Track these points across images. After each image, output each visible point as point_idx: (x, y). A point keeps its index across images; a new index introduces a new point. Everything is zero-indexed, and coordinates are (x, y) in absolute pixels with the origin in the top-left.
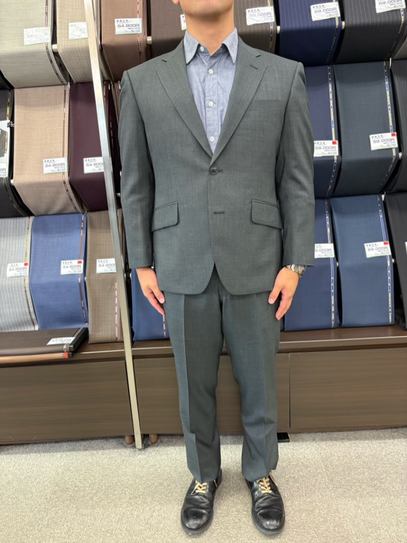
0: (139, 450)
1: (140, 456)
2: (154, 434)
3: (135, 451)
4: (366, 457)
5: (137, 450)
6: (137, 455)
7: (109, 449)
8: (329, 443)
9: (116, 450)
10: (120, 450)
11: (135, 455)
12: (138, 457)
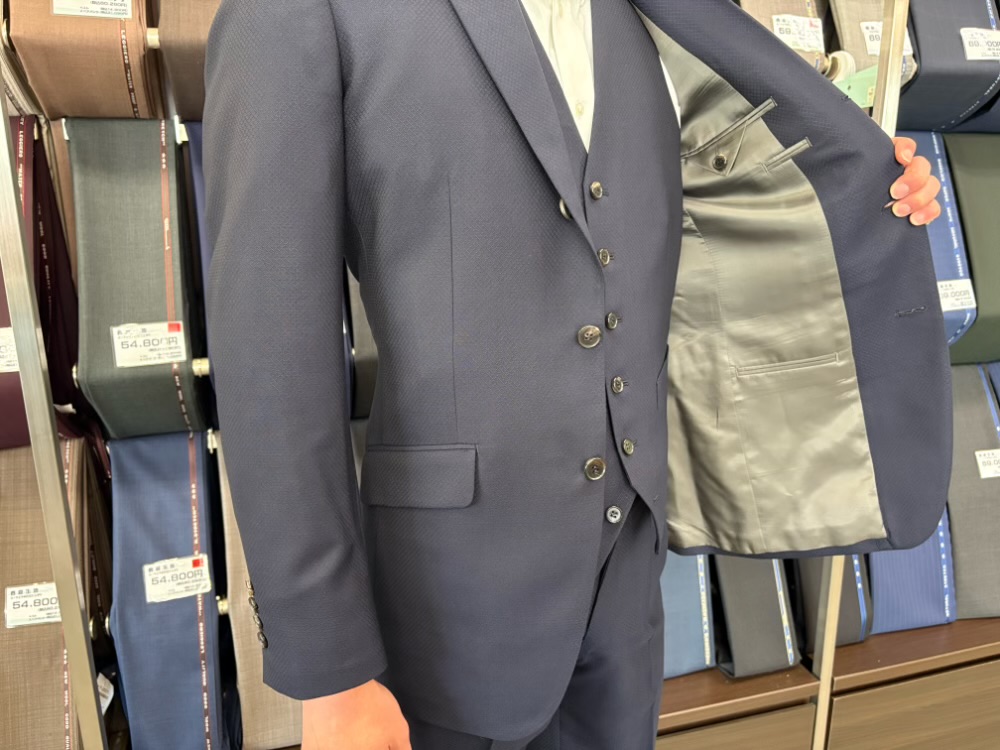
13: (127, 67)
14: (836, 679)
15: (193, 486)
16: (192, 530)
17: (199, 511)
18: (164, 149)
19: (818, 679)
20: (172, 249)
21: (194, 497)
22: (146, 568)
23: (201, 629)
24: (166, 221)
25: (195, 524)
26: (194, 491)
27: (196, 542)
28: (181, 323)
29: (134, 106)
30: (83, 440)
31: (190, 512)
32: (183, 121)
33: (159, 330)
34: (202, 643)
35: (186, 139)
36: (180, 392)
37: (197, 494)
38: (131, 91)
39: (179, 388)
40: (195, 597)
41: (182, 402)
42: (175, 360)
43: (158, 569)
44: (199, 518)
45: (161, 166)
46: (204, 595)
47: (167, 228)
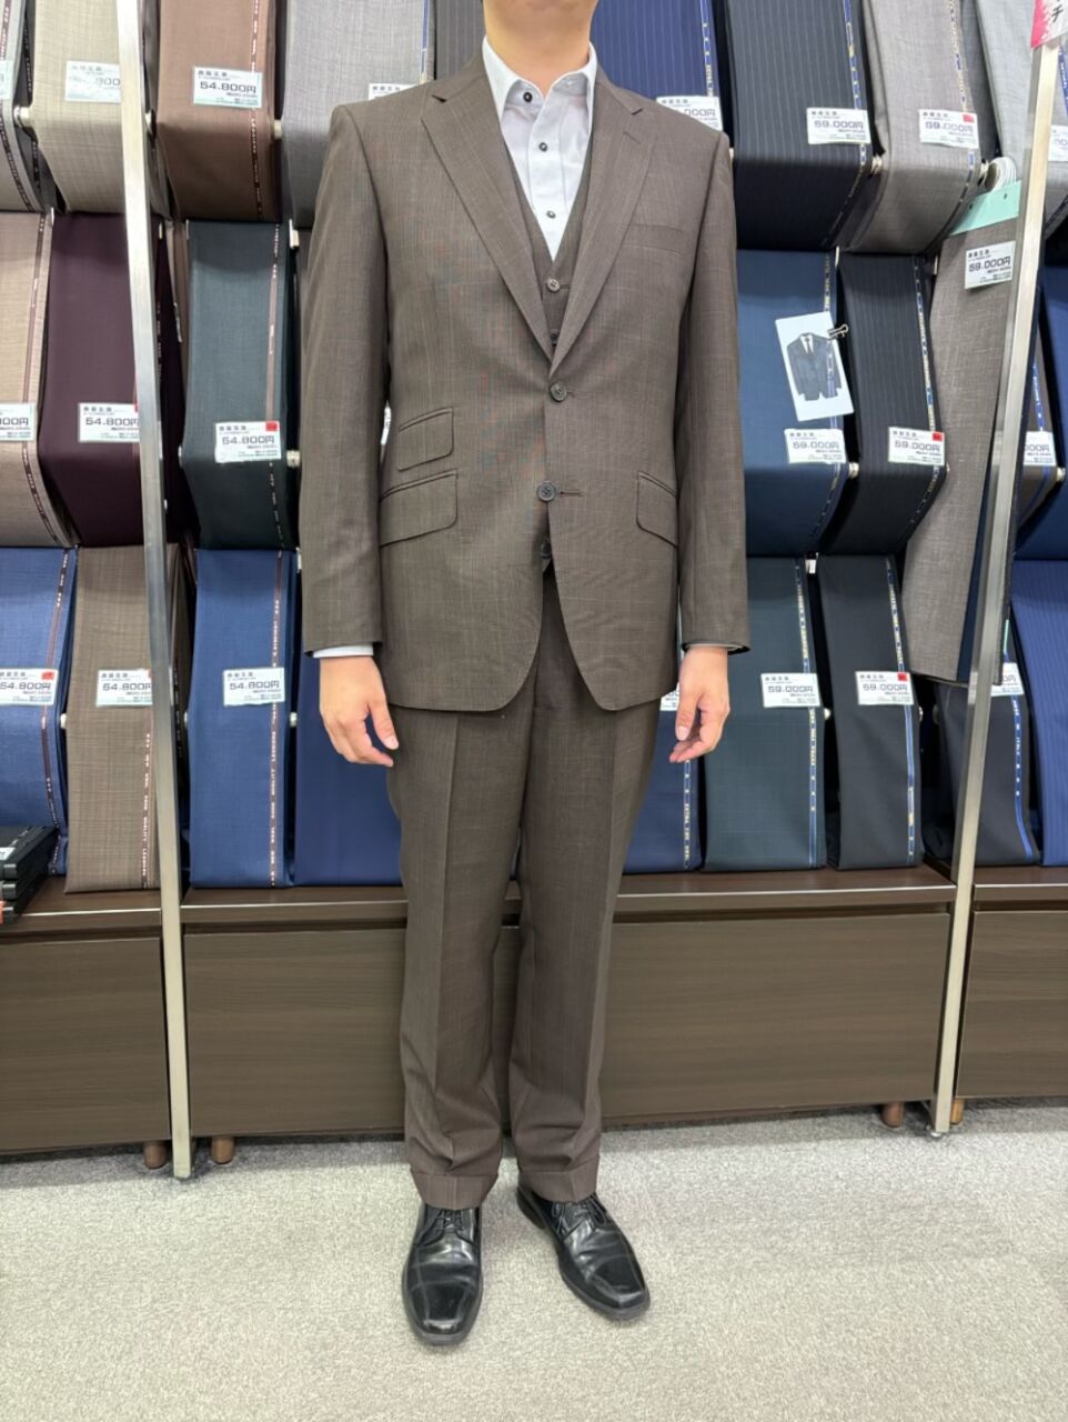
0: (182, 1180)
1: (184, 1196)
2: (223, 1137)
3: (172, 1183)
4: (754, 1183)
5: (177, 1182)
6: (174, 1192)
7: (97, 1181)
8: (671, 1153)
9: (116, 1185)
10: (127, 1184)
11: (169, 1193)
12: (179, 1198)
13: (255, 156)
14: (977, 886)
15: (277, 602)
16: (272, 643)
17: (280, 626)
18: (276, 261)
19: (956, 884)
20: (275, 353)
21: (277, 612)
22: (226, 673)
23: (274, 738)
24: (272, 328)
25: (275, 641)
26: (277, 607)
27: (275, 654)
28: (278, 423)
29: (259, 205)
30: (176, 545)
31: (273, 625)
32: (296, 228)
33: (257, 428)
34: (274, 751)
35: (297, 244)
36: (274, 494)
37: (280, 609)
38: (257, 185)
39: (273, 489)
40: (270, 705)
41: (275, 508)
42: (271, 458)
43: (237, 675)
44: (279, 633)
45: (271, 276)
46: (278, 704)
47: (272, 333)
